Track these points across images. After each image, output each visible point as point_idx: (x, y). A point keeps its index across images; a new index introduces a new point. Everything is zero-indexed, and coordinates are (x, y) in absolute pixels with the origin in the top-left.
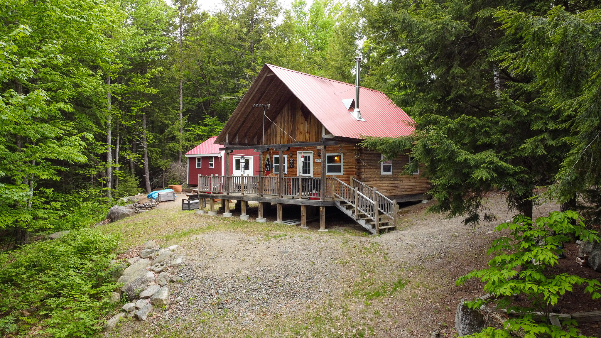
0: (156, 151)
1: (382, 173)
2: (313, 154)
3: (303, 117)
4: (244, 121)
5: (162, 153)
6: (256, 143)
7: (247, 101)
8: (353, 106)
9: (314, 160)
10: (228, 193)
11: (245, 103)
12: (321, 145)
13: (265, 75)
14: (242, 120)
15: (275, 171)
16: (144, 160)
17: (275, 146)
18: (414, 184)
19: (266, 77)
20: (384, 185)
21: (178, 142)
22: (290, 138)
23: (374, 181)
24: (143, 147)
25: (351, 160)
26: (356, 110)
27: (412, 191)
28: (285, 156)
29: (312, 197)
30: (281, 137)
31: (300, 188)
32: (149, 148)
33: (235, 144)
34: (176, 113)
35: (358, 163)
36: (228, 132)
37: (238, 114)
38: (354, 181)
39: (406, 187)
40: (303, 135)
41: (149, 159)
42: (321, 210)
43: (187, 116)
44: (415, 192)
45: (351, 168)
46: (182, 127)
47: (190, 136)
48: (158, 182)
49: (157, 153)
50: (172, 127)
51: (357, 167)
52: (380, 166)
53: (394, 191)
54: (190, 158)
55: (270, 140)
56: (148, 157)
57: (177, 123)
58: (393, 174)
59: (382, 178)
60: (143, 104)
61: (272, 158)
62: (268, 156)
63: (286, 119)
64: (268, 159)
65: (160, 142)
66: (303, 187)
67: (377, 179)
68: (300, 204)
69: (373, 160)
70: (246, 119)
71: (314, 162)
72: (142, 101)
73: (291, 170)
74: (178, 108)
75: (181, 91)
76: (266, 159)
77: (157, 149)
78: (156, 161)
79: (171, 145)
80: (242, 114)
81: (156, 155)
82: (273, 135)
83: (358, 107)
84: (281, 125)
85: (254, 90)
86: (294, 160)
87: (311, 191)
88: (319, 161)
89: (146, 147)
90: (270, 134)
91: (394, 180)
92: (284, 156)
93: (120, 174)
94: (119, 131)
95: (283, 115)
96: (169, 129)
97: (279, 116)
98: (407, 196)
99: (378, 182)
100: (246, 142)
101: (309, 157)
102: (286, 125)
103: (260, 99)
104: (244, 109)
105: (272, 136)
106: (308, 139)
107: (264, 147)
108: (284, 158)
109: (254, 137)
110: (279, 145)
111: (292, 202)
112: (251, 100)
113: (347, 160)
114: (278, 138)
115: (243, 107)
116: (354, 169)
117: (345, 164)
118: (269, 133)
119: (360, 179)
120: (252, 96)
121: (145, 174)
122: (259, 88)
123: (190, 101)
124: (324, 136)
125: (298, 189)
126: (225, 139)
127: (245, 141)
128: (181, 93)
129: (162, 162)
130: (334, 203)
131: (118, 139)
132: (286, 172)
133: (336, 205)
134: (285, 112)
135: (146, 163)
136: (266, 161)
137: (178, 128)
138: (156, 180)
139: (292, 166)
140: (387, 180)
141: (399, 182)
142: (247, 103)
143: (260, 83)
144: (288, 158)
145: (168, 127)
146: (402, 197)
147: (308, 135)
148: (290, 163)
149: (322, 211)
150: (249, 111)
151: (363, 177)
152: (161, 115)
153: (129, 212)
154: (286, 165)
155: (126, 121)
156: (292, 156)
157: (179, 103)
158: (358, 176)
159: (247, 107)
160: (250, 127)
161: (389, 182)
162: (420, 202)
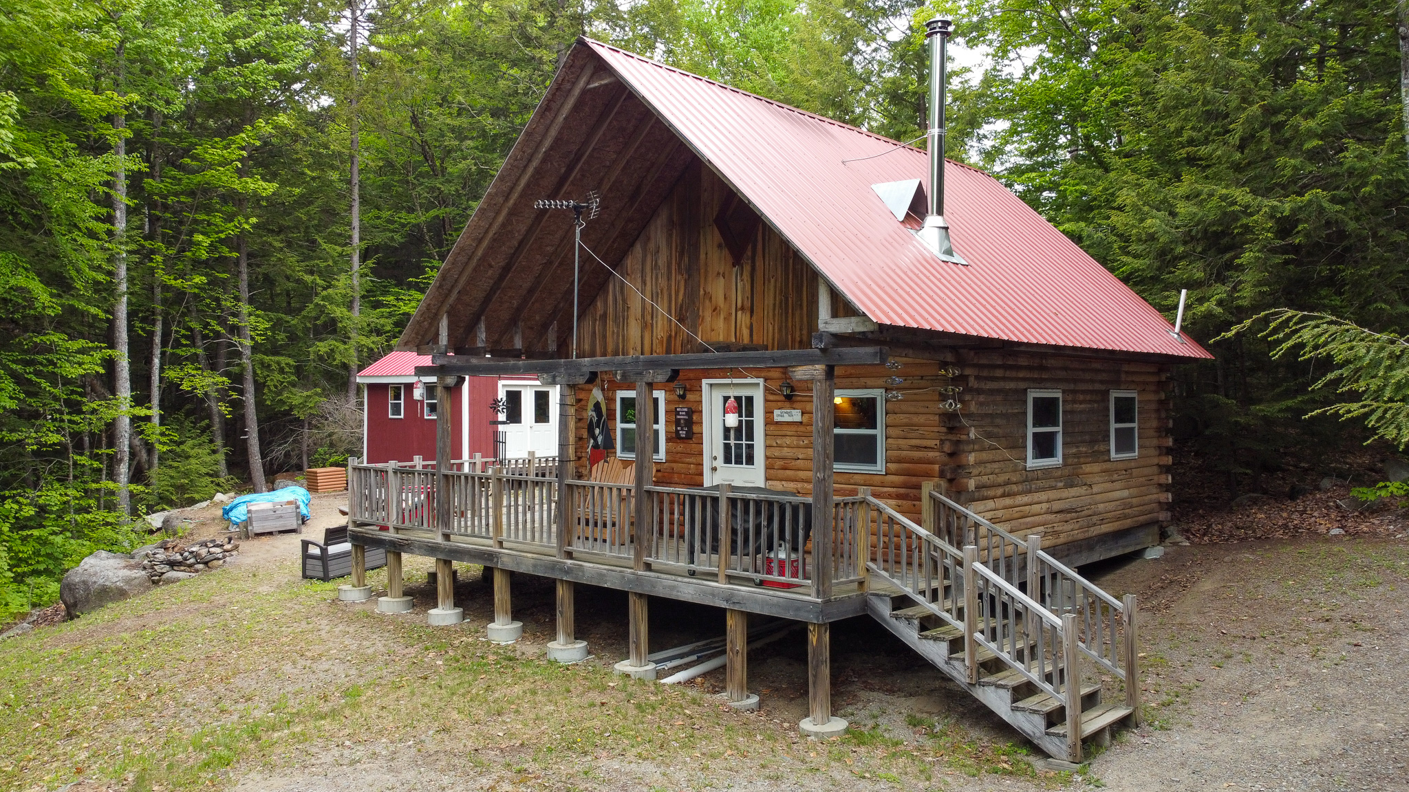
0: (278, 363)
1: (1032, 463)
2: (766, 389)
3: (726, 252)
4: (506, 269)
5: (299, 371)
6: (552, 347)
7: (512, 189)
8: (918, 210)
9: (768, 412)
10: (447, 537)
11: (507, 198)
12: (812, 361)
13: (582, 83)
14: (499, 262)
15: (624, 449)
16: (241, 392)
17: (621, 365)
18: (1126, 493)
19: (584, 92)
20: (1036, 508)
21: (345, 339)
22: (678, 330)
23: (1003, 496)
24: (239, 354)
25: (921, 419)
26: (933, 221)
27: (1118, 519)
28: (660, 395)
29: (775, 577)
30: (644, 326)
31: (724, 536)
32: (260, 356)
33: (476, 352)
34: (341, 255)
35: (951, 430)
36: (446, 308)
37: (480, 241)
38: (937, 504)
39: (1101, 507)
40: (727, 319)
41: (259, 387)
42: (813, 638)
43: (370, 263)
44: (1128, 523)
45: (918, 448)
46: (357, 295)
47: (382, 321)
48: (287, 455)
49: (282, 371)
50: (324, 293)
51: (947, 447)
52: (1025, 437)
53: (1068, 527)
54: (371, 387)
55: (604, 337)
56: (255, 382)
57: (340, 284)
58: (1065, 464)
59: (1031, 481)
60: (230, 225)
61: (610, 400)
62: (597, 395)
63: (662, 260)
64: (597, 406)
65: (293, 337)
66: (734, 532)
67: (1015, 488)
68: (723, 605)
69: (1002, 415)
70: (512, 258)
71: (769, 422)
72: (230, 218)
73: (680, 447)
74: (347, 241)
75: (356, 190)
76: (591, 406)
77: (284, 360)
78: (280, 393)
79: (323, 347)
80: (494, 240)
81: (280, 377)
82: (616, 318)
83: (940, 212)
84: (644, 282)
85: (540, 144)
86: (690, 413)
87: (770, 548)
88: (787, 418)
89: (248, 352)
90: (604, 317)
91: (1066, 487)
92: (656, 394)
93: (162, 434)
94: (159, 308)
95: (652, 246)
96: (317, 300)
97: (638, 248)
98: (1104, 539)
99: (1020, 499)
100: (518, 344)
101: (750, 400)
102: (663, 282)
103: (562, 181)
104: (501, 219)
105: (610, 323)
106: (746, 332)
107: (578, 367)
108: (656, 401)
109: (545, 327)
110: (636, 361)
111: (688, 591)
112: (528, 185)
113: (902, 418)
114: (634, 331)
115: (498, 213)
116: (931, 454)
117: (892, 431)
118: (600, 312)
119: (958, 492)
120: (530, 170)
121: (245, 433)
122: (558, 141)
123: (389, 221)
124: (827, 322)
125: (715, 539)
126: (437, 334)
127: (511, 340)
128: (356, 196)
129: (297, 397)
130: (865, 604)
131: (158, 329)
132: (662, 455)
133: (874, 610)
134: (658, 235)
135: (250, 398)
136: (591, 413)
137: (345, 296)
138: (279, 451)
139: (683, 434)
140: (1043, 489)
141: (1082, 490)
142: (515, 196)
143: (561, 118)
144: (668, 402)
145: (317, 294)
146: (1089, 544)
147: (744, 319)
148: (678, 422)
149: (819, 641)
150: (523, 228)
151: (972, 484)
152: (292, 258)
153: (128, 581)
154: (661, 427)
155: (182, 275)
156: (683, 397)
157: (349, 224)
158: (951, 481)
159: (513, 212)
160: (531, 291)
161: (1052, 494)
162: (1137, 555)
